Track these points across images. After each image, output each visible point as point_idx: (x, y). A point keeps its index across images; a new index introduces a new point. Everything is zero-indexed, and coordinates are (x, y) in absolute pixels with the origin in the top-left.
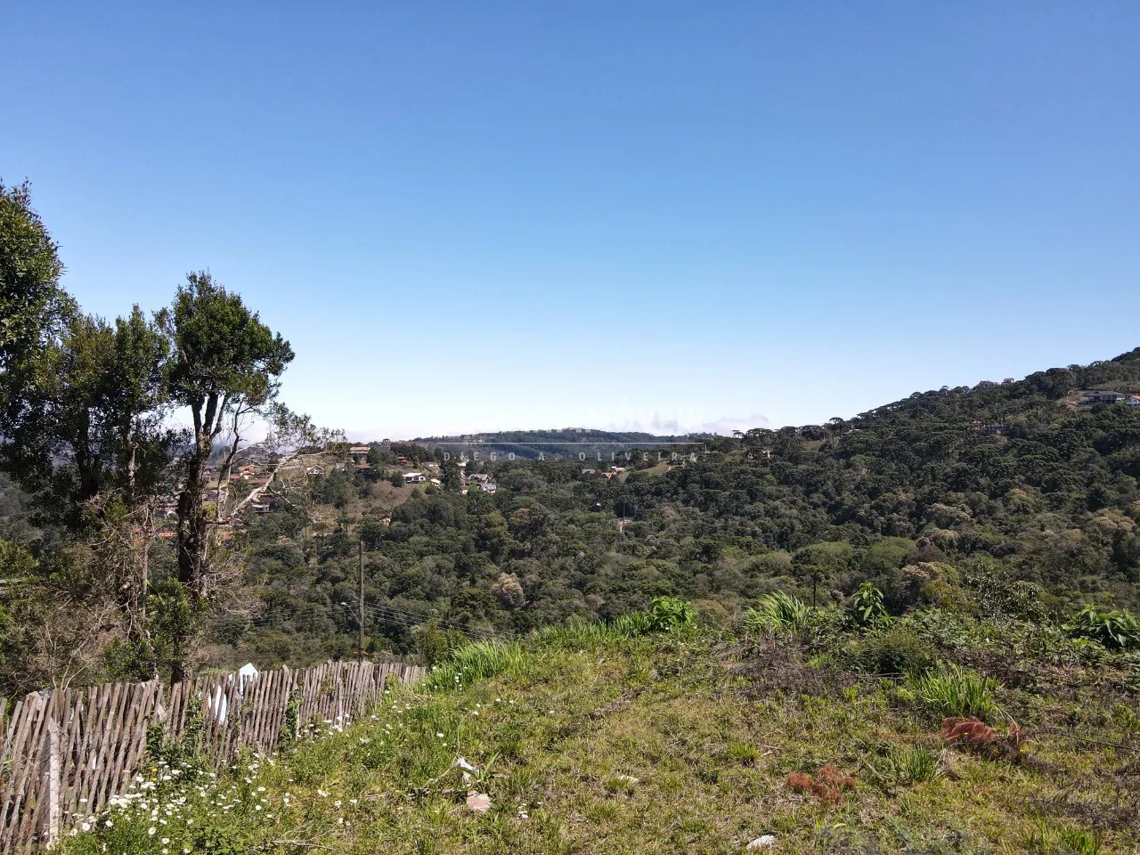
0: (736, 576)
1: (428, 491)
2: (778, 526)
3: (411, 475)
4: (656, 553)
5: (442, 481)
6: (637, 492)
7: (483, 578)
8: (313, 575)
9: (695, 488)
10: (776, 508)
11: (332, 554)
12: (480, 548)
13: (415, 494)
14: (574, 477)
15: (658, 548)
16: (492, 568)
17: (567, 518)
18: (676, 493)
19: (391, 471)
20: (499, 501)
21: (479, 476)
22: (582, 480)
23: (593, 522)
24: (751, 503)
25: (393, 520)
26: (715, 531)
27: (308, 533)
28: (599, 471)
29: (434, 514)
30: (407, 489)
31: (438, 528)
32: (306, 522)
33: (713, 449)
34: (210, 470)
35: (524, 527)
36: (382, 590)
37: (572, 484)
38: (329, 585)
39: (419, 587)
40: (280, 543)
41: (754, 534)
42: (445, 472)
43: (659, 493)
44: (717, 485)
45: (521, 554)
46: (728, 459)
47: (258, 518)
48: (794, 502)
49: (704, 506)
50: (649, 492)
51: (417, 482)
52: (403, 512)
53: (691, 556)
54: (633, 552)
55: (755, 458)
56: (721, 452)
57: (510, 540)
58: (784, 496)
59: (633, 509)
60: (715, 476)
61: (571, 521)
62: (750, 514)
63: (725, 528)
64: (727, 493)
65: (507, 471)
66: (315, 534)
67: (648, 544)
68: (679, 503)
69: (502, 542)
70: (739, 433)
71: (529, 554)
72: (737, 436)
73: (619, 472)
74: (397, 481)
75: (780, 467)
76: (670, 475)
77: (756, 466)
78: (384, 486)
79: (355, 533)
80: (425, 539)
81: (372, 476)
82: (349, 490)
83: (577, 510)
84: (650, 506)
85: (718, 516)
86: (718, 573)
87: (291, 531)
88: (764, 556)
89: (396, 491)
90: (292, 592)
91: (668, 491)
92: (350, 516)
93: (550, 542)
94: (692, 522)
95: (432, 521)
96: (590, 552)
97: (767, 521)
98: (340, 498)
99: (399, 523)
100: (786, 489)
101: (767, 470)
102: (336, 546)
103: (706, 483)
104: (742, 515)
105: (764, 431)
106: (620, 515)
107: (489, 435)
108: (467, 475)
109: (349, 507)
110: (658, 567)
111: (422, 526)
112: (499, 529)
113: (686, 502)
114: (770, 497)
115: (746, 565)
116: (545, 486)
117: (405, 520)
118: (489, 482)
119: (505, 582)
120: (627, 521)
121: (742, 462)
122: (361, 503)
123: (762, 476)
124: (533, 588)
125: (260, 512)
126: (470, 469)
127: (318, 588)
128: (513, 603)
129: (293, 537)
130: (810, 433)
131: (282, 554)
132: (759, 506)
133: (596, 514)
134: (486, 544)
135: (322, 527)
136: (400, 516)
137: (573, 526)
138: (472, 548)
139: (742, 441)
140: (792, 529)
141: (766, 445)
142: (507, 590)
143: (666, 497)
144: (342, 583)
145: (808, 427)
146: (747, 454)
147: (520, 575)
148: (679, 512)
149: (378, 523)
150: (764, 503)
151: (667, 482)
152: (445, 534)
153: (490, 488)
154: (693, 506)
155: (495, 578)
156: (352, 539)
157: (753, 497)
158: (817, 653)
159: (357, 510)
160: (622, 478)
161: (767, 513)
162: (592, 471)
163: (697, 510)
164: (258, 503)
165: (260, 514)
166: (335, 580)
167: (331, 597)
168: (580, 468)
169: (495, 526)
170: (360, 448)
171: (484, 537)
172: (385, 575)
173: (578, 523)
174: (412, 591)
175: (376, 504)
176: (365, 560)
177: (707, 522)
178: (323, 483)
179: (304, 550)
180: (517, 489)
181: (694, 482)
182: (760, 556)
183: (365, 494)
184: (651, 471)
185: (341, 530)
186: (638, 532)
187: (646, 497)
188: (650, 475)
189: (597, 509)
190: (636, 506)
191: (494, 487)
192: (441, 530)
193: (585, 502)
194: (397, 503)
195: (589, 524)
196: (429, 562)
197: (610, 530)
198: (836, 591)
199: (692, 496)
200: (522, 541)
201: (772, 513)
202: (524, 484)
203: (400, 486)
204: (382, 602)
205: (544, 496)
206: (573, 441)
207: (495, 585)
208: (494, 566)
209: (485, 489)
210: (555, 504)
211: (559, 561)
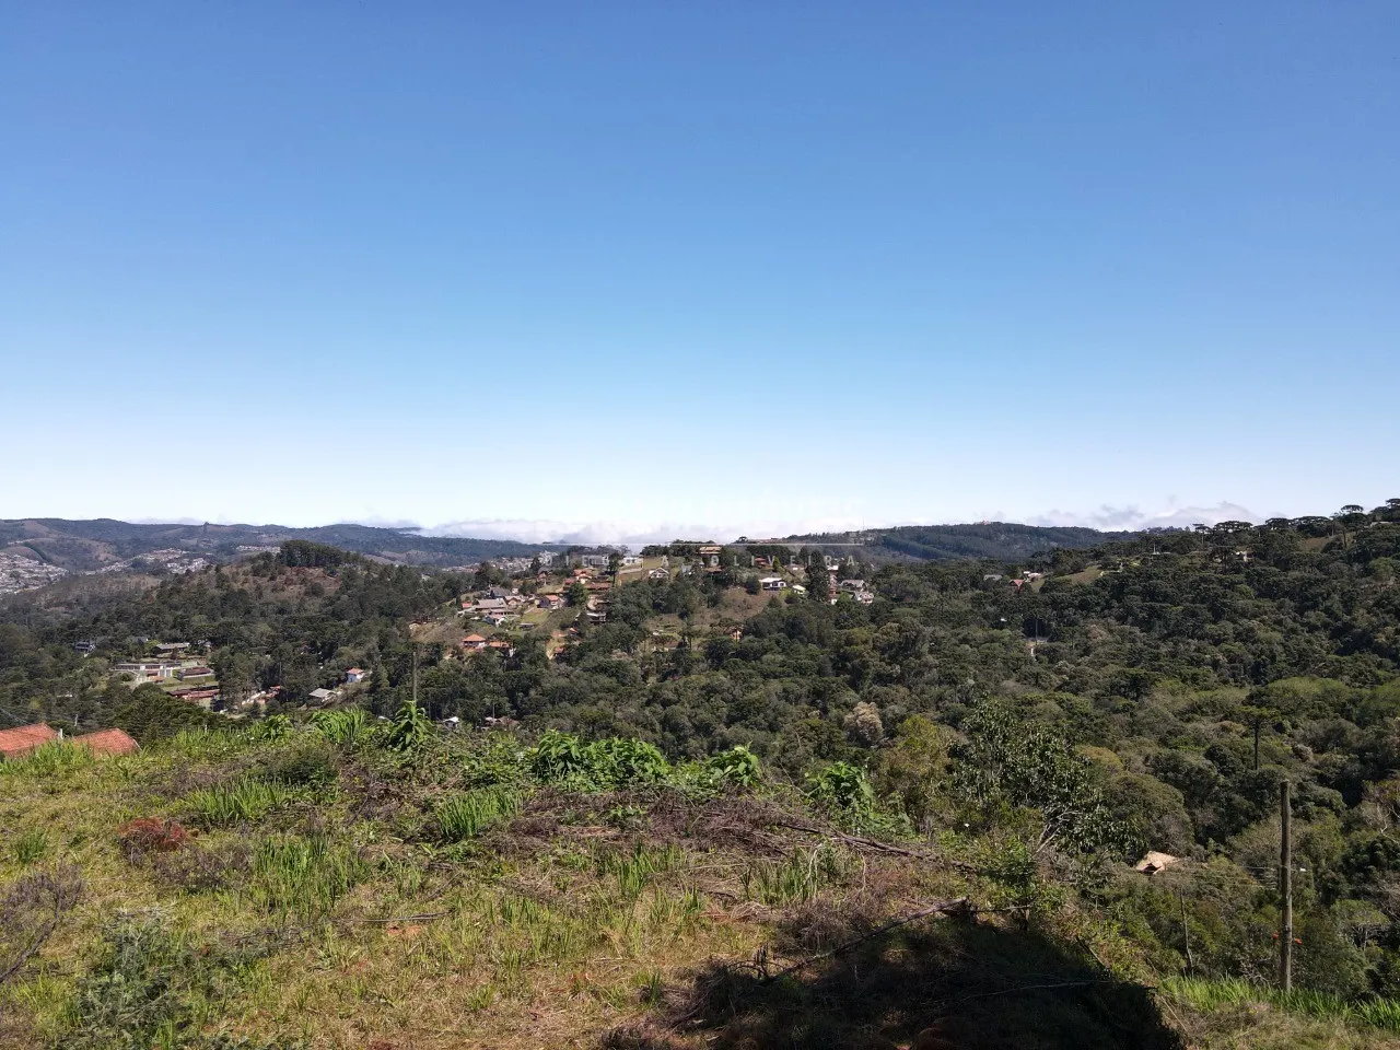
0: (1165, 720)
1: (790, 600)
2: (1254, 654)
3: (769, 580)
4: (1066, 683)
5: (807, 588)
6: (1054, 604)
7: (837, 707)
8: (643, 695)
9: (1135, 601)
10: (1252, 630)
11: (673, 673)
12: (838, 671)
13: (773, 603)
14: (974, 584)
15: (1071, 677)
16: (850, 695)
17: (960, 637)
18: (1109, 607)
19: (746, 575)
20: (875, 615)
21: (853, 582)
22: (985, 589)
23: (993, 641)
24: (1214, 623)
25: (745, 633)
26: (1157, 657)
27: (646, 648)
28: (1007, 577)
29: (793, 629)
30: (763, 597)
31: (798, 645)
32: (645, 634)
33: (1165, 548)
34: (546, 573)
35: (891, 646)
36: (719, 717)
37: (969, 594)
38: (659, 708)
39: (762, 715)
40: (614, 658)
41: (1215, 664)
42: (811, 577)
43: (1084, 606)
44: (1166, 597)
45: (883, 679)
46: (1185, 562)
47: (594, 628)
48: (1279, 622)
49: (1146, 626)
50: (1071, 605)
51: (776, 589)
52: (755, 625)
53: (1114, 689)
54: (1037, 682)
55: (1224, 561)
56: (1175, 554)
57: (875, 663)
58: (1266, 613)
59: (1050, 626)
60: (1164, 586)
61: (965, 641)
62: (1212, 637)
63: (1173, 655)
64: (1180, 608)
65: (888, 576)
66: (655, 649)
67: (1059, 672)
68: (1112, 621)
69: (865, 665)
70: (1204, 528)
71: (900, 680)
72: (1200, 531)
73: (1033, 580)
74: (752, 587)
75: (1259, 575)
76: (1101, 583)
77: (1225, 572)
78: (736, 593)
79: (701, 649)
80: (780, 658)
81: (722, 580)
82: (697, 596)
83: (974, 627)
84: (1072, 623)
85: (1164, 638)
86: (1141, 714)
87: (627, 644)
88: (1209, 694)
89: (750, 598)
90: (618, 714)
91: (1098, 604)
92: (696, 628)
93: (925, 665)
94: (1128, 645)
95: (791, 636)
96: (981, 680)
97: (1237, 647)
98: (685, 606)
99: (751, 637)
100: (1267, 604)
101: (1241, 577)
102: (679, 664)
103: (1151, 594)
104: (1201, 638)
105: (1240, 524)
106: (1030, 634)
107: (880, 531)
108: (839, 580)
109: (696, 618)
110: (1060, 703)
111: (778, 642)
112: (861, 647)
113: (1122, 619)
114: (1243, 615)
115: (1182, 703)
116: (935, 596)
117: (758, 634)
118: (865, 590)
119: (861, 712)
120: (1041, 642)
121: (1204, 567)
122: (709, 613)
123: (1232, 586)
124: (894, 721)
125: (596, 621)
126: (843, 573)
127: (647, 712)
128: (869, 739)
129: (629, 651)
130: (1310, 527)
131: (617, 671)
132: (1227, 627)
133: (996, 632)
134: (846, 666)
135: (662, 641)
136: (753, 629)
137: (967, 647)
138: (829, 669)
139: (1208, 538)
140: (1273, 658)
141: (1242, 544)
142: (862, 722)
143: (1095, 612)
144: (673, 706)
145: (1307, 519)
146: (1212, 555)
147: (881, 706)
148: (1111, 631)
149: (726, 638)
150: (1234, 622)
151: (1096, 593)
152: (806, 652)
153: (865, 597)
154: (1132, 625)
155: (850, 707)
156: (697, 656)
157: (1217, 616)
159: (704, 621)
160: (1036, 587)
161: (1238, 636)
162: (997, 577)
163: (1136, 630)
164: (595, 612)
165: (596, 624)
166: (666, 703)
167: (661, 723)
168: (981, 573)
169: (857, 644)
170: (711, 548)
171: (845, 658)
172: (723, 699)
173: (972, 643)
174: (753, 719)
175: (727, 614)
176: (704, 681)
177: (1149, 646)
178: (666, 589)
179: (642, 666)
180: (899, 600)
181: (1134, 592)
182: (1203, 693)
183: (714, 602)
184: (1075, 578)
185: (685, 644)
186: (1052, 654)
187: (1066, 612)
188: (1074, 583)
189: (1001, 626)
190: (1054, 624)
191: (870, 596)
192: (802, 648)
193: (986, 616)
194: (751, 613)
195: (988, 644)
196: (775, 685)
197: (1015, 653)
198: (1303, 746)
199: (1129, 611)
200: (890, 664)
201: (1246, 637)
202: (909, 593)
203: (755, 593)
204: (718, 731)
205: (931, 608)
206: (989, 538)
207: (849, 717)
208: (853, 693)
209: (859, 599)
210: (946, 618)
211: (936, 690)
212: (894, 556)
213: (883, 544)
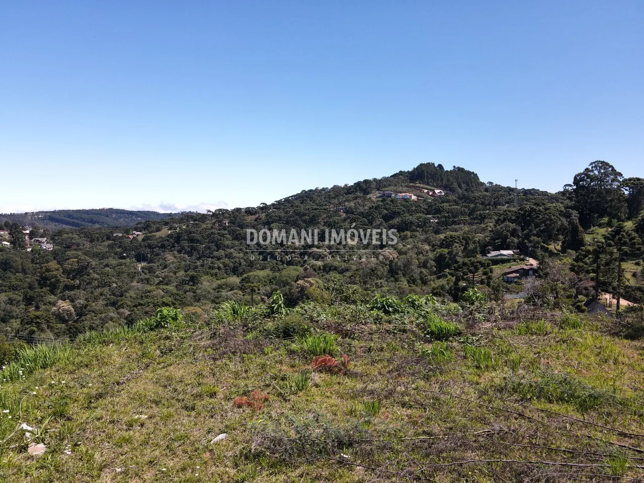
0: (209, 292)
2: (232, 263)
4: (161, 282)
5: (11, 243)
6: (150, 246)
7: (45, 304)
9: (185, 244)
10: (231, 253)
12: (42, 286)
14: (108, 238)
15: (163, 279)
16: (52, 298)
17: (104, 264)
18: (174, 246)
20: (55, 254)
21: (40, 239)
22: (114, 240)
23: (121, 265)
24: (217, 251)
26: (197, 267)
28: (125, 234)
29: (5, 265)
31: (9, 274)
33: (195, 220)
35: (74, 271)
37: (107, 243)
41: (219, 268)
42: (13, 237)
43: (163, 246)
44: (198, 241)
45: (72, 288)
46: (204, 226)
48: (241, 250)
49: (190, 254)
50: (157, 246)
53: (183, 282)
54: (148, 282)
55: (219, 226)
56: (200, 223)
57: (64, 280)
58: (236, 246)
59: (147, 256)
60: (198, 237)
61: (107, 265)
62: (217, 257)
63: (202, 266)
64: (204, 246)
65: (61, 236)
67: (157, 277)
68: (175, 252)
69: (58, 281)
70: (210, 212)
71: (78, 287)
72: (209, 213)
73: (138, 235)
75: (233, 230)
76: (170, 236)
77: (220, 230)
83: (111, 259)
84: (158, 255)
85: (199, 259)
86: (198, 291)
88: (225, 280)
91: (169, 246)
93: (92, 279)
94: (183, 263)
96: (120, 284)
97: (226, 260)
100: (236, 243)
101: (226, 232)
103: (191, 240)
104: (212, 258)
105: (224, 210)
106: (139, 261)
107: (46, 212)
108: (31, 238)
110: (163, 290)
112: (56, 273)
113: (180, 252)
114: (228, 247)
115: (215, 285)
116: (88, 245)
118: (47, 243)
119: (61, 306)
120: (143, 264)
121: (212, 228)
123: (223, 235)
124: (81, 308)
126: (32, 235)
128: (67, 318)
130: (249, 211)
132: (222, 253)
133: (124, 261)
134: (46, 283)
137: (108, 269)
138: (36, 286)
139: (212, 216)
140: (240, 264)
141: (225, 218)
142: (63, 311)
143: (168, 249)
145: (248, 208)
146: (215, 223)
147: (72, 301)
148: (175, 257)
150: (225, 251)
151: (168, 241)
153: (48, 246)
154: (184, 254)
155: (54, 304)
157: (219, 247)
158: (251, 331)
160: (140, 238)
161: (226, 256)
162: (120, 235)
163: (186, 256)
168: (112, 233)
169: (53, 271)
171: (46, 279)
173: (111, 267)
177: (192, 262)
180: (68, 247)
181: (185, 240)
182: (222, 280)
184: (158, 234)
186: (151, 270)
187: (155, 250)
188: (158, 236)
189: (124, 258)
190: (149, 255)
191: (51, 246)
192: (11, 275)
193: (116, 253)
195: (119, 267)
197: (133, 270)
198: (263, 297)
199: (183, 248)
200: (73, 280)
201: (229, 256)
202: (73, 244)
205: (87, 251)
206: (107, 216)
207: (54, 309)
208: (53, 296)
209: (44, 248)
210: (96, 255)
211: (99, 290)
212: (55, 225)
213: (49, 219)
